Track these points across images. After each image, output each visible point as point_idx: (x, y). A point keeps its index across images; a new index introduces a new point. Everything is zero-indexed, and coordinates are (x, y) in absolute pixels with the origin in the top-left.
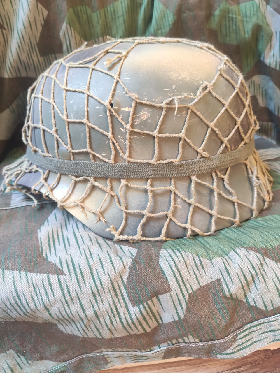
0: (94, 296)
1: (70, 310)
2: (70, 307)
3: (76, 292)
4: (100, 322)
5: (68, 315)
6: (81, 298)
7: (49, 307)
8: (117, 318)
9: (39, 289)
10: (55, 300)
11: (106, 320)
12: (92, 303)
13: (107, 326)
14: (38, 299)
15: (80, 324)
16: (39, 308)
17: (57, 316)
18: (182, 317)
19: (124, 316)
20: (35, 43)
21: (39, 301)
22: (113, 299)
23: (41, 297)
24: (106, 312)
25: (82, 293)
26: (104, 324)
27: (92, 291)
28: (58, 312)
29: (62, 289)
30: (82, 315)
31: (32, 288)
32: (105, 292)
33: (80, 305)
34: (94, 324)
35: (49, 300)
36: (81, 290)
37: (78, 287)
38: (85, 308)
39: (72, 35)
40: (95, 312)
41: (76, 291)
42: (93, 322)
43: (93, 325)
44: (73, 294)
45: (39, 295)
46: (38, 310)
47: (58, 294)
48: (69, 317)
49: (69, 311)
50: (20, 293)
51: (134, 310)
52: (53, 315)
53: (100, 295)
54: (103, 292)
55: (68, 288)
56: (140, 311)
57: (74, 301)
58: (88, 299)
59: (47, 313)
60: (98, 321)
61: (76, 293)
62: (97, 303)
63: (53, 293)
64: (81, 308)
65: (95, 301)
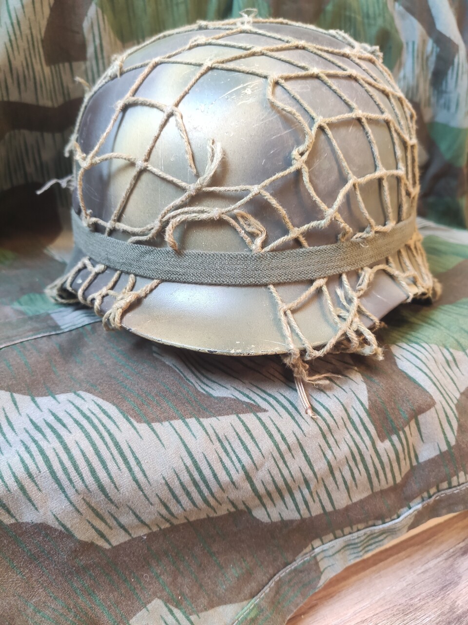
0: (324, 437)
1: (288, 469)
2: (288, 464)
3: (296, 436)
4: (334, 479)
5: (285, 480)
6: (304, 445)
8: (361, 466)
9: (230, 444)
10: (264, 457)
12: (322, 450)
13: (345, 482)
14: (232, 462)
15: (302, 493)
16: (235, 478)
17: (265, 487)
18: (453, 442)
19: (371, 461)
20: (39, 37)
21: (234, 466)
22: (351, 436)
23: (237, 457)
24: (344, 460)
25: (305, 435)
26: (340, 481)
27: (320, 428)
28: (268, 478)
29: (271, 436)
30: (309, 473)
31: (218, 444)
32: (338, 427)
33: (303, 458)
34: (325, 485)
35: (252, 458)
36: (303, 431)
37: (296, 426)
38: (312, 461)
39: (105, 29)
40: (328, 463)
41: (294, 434)
42: (323, 481)
43: (323, 488)
44: (291, 440)
46: (234, 483)
47: (266, 445)
48: (286, 484)
49: (288, 471)
50: (199, 457)
51: (384, 446)
53: (331, 433)
54: (336, 427)
55: (279, 431)
56: (393, 445)
57: (293, 452)
58: (317, 444)
60: (331, 478)
61: (295, 439)
62: (330, 447)
63: (257, 445)
64: (306, 462)
65: (326, 445)
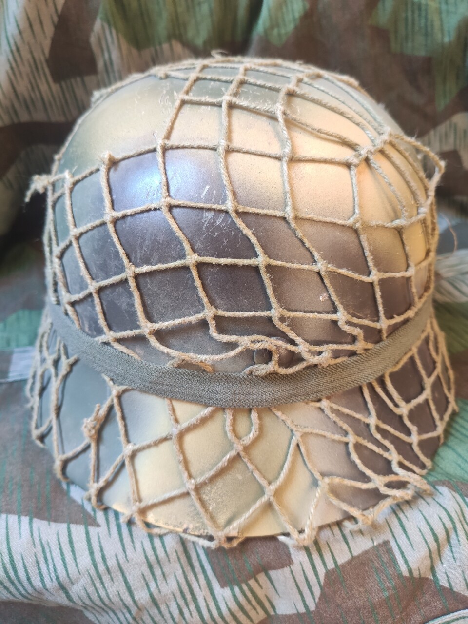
0: (150, 567)
1: (106, 590)
2: (106, 585)
3: (117, 560)
4: (160, 612)
5: (101, 599)
6: (125, 571)
7: (67, 585)
8: (192, 607)
9: (50, 551)
10: (79, 572)
11: (171, 610)
12: (145, 580)
14: (48, 569)
15: (125, 616)
16: (49, 585)
17: (82, 600)
18: (312, 607)
19: (204, 604)
20: (42, 58)
21: (50, 574)
22: (184, 572)
23: (54, 566)
24: (171, 596)
25: (128, 561)
26: (167, 616)
27: (146, 557)
28: (83, 594)
29: (92, 553)
30: (128, 600)
31: (39, 548)
32: (169, 560)
33: (123, 583)
34: (150, 615)
35: (67, 572)
36: (126, 556)
37: (121, 549)
38: (132, 588)
40: (151, 595)
41: (116, 557)
42: (148, 611)
43: (148, 616)
44: (112, 563)
45: (50, 561)
46: (47, 590)
47: (84, 560)
48: (104, 603)
49: (104, 592)
50: (17, 558)
51: (224, 594)
52: (75, 598)
53: (160, 565)
54: (167, 560)
55: (102, 550)
56: (234, 596)
57: (112, 575)
58: (139, 573)
59: (64, 596)
60: (156, 611)
61: (116, 562)
62: (155, 579)
63: (75, 559)
64: (125, 588)
65: (151, 576)
